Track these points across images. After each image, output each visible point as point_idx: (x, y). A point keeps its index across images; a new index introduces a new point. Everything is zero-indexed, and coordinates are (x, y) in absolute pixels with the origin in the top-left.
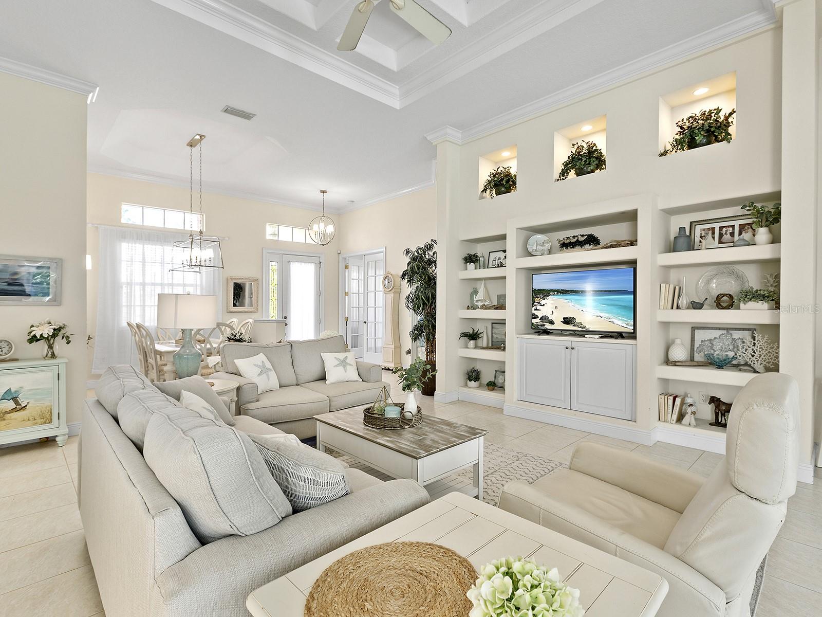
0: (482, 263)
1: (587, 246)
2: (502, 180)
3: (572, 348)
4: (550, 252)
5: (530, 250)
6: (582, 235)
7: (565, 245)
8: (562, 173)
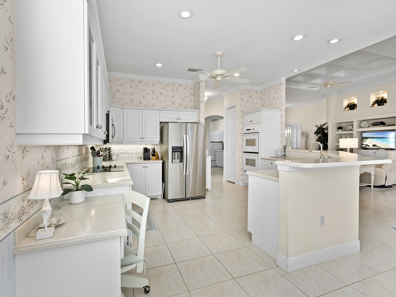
0: (344, 129)
1: (381, 125)
2: (352, 106)
3: (375, 153)
4: (368, 127)
5: (361, 126)
6: (379, 122)
7: (374, 125)
8: (373, 105)
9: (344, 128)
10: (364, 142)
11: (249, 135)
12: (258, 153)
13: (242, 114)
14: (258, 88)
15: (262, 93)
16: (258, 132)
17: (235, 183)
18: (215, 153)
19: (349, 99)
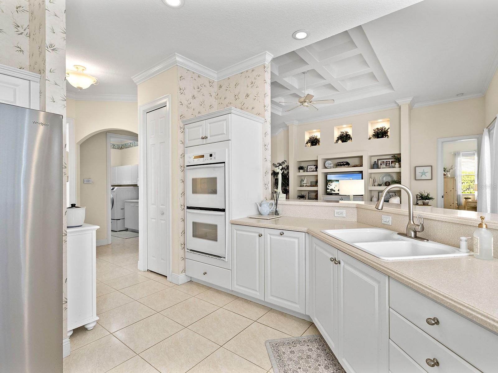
0: (305, 170)
1: (345, 166)
2: (314, 140)
4: (333, 167)
5: (326, 166)
6: (345, 162)
7: (339, 165)
8: (337, 141)
9: (305, 168)
10: (329, 186)
11: (200, 168)
12: (223, 210)
13: (183, 122)
14: (214, 75)
15: (221, 87)
16: (224, 163)
17: (166, 277)
18: (124, 205)
19: (310, 133)
